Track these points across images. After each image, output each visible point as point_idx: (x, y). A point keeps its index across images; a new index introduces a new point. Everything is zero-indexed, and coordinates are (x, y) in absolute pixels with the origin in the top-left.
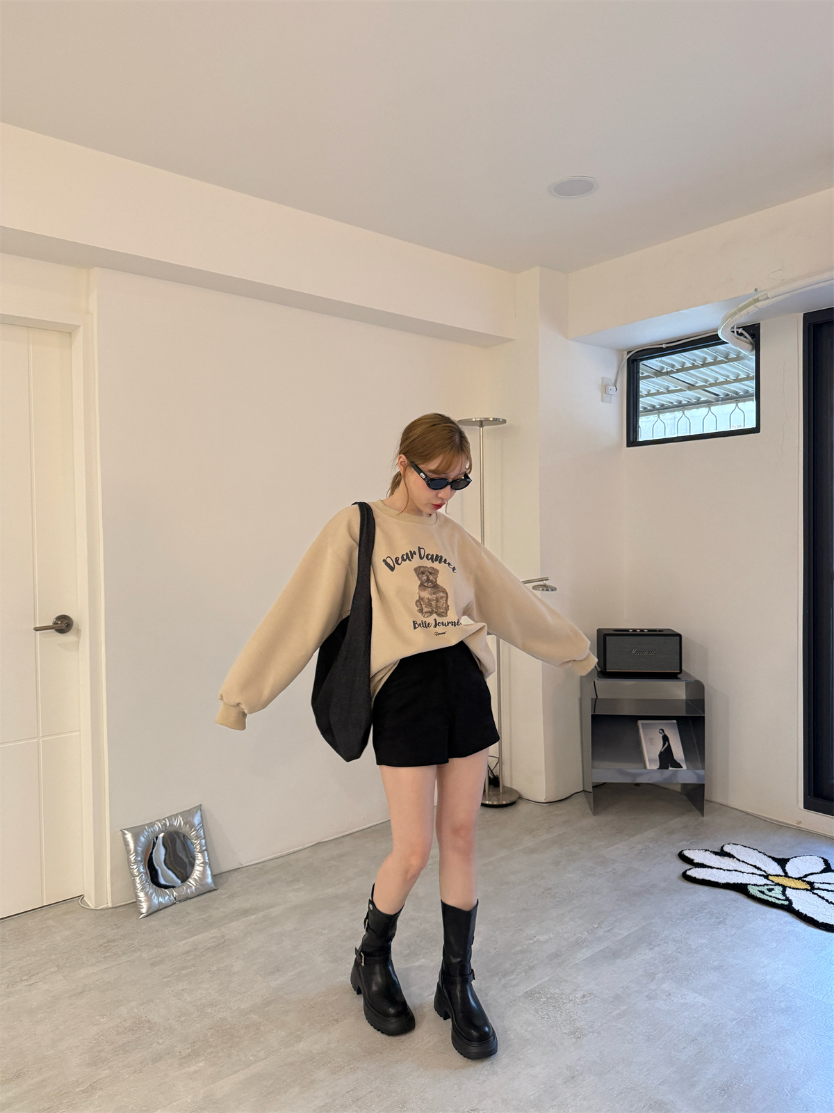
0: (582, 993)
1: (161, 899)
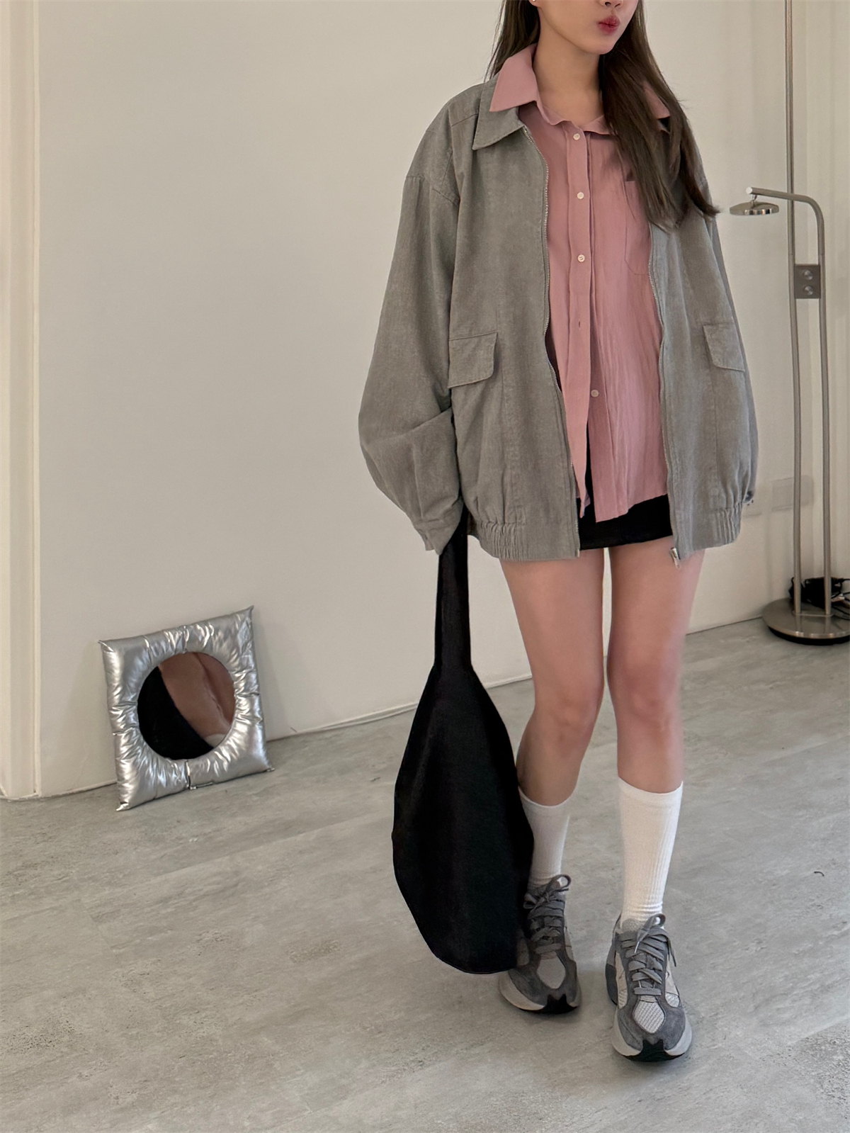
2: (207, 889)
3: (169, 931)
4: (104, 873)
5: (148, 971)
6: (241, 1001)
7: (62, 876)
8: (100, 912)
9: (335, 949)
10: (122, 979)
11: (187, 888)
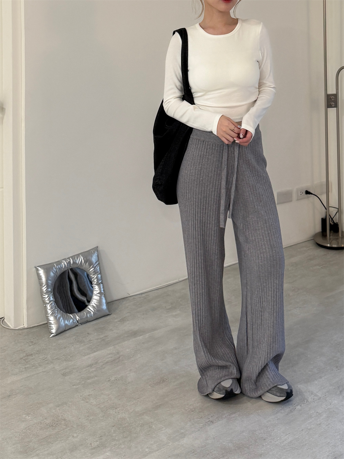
1: (66, 322)
2: (107, 360)
3: (96, 378)
4: (61, 356)
5: (91, 394)
6: (133, 403)
7: (44, 358)
8: (64, 372)
9: (167, 380)
10: (81, 398)
11: (99, 360)
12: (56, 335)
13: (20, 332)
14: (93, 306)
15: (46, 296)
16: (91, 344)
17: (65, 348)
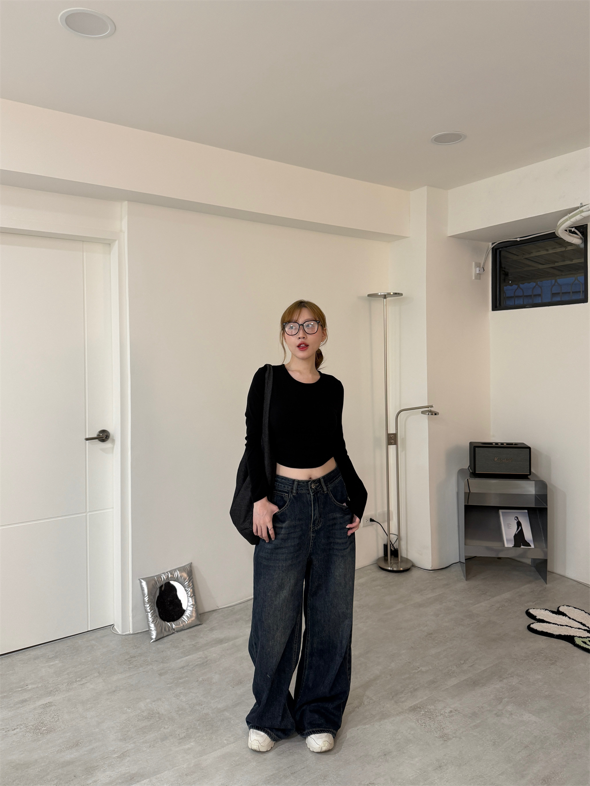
0: (450, 709)
2: (197, 663)
12: (156, 641)
13: (127, 637)
14: (187, 616)
15: (148, 605)
16: (185, 649)
17: (163, 652)
